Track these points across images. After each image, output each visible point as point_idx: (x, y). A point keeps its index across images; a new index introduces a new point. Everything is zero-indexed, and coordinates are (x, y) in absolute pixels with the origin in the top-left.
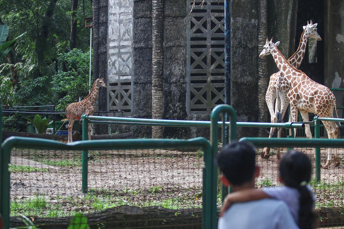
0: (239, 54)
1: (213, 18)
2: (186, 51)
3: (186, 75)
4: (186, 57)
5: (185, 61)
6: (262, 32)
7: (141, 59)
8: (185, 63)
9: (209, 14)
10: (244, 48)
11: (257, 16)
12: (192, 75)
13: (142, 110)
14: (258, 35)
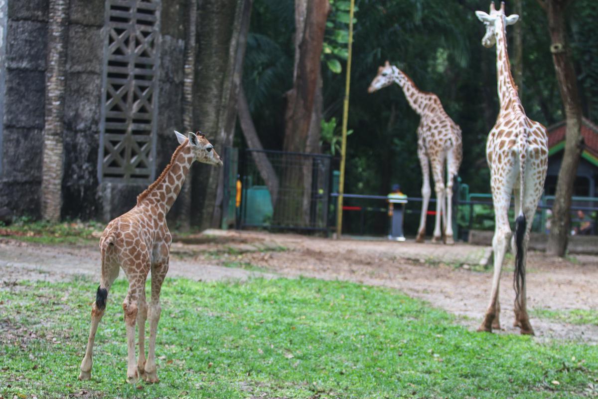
0: (165, 92)
1: (138, 33)
2: (102, 81)
3: (100, 119)
4: (100, 91)
5: (99, 97)
6: (191, 61)
7: (23, 88)
8: (100, 101)
9: (133, 26)
10: (171, 83)
11: (185, 36)
12: (108, 120)
13: (20, 171)
14: (185, 64)
